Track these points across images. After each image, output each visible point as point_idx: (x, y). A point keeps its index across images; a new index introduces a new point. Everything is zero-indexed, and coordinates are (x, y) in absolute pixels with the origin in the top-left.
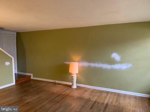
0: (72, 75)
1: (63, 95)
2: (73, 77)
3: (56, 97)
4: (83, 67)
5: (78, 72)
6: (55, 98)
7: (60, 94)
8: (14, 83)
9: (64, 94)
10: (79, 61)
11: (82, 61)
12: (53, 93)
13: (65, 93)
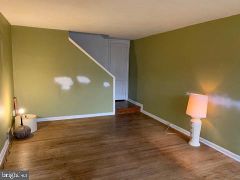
0: (192, 120)
1: (159, 151)
2: (192, 123)
3: (146, 150)
4: (219, 107)
5: (205, 116)
6: (142, 151)
7: (157, 147)
8: (113, 113)
9: (162, 150)
10: (212, 94)
11: (220, 95)
12: (148, 143)
13: (166, 150)
